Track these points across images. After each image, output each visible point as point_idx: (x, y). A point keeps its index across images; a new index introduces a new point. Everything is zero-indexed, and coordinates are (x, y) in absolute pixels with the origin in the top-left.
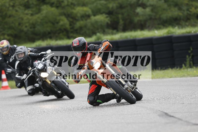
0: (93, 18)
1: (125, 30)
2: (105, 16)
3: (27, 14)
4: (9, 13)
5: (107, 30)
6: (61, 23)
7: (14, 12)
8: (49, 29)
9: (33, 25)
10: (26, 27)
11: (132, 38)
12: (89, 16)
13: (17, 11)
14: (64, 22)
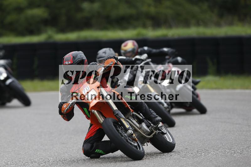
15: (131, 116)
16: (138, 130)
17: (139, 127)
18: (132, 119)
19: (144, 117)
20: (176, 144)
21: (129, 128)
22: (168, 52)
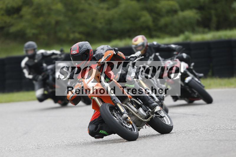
0: (182, 14)
1: (218, 28)
2: (194, 11)
3: (102, 8)
4: (81, 7)
5: (197, 28)
6: (143, 19)
7: (86, 6)
8: (128, 27)
9: (109, 22)
10: (101, 23)
11: (226, 38)
12: (175, 12)
13: (90, 4)
14: (147, 18)
15: (129, 101)
16: (135, 114)
17: (136, 112)
18: (130, 105)
19: (142, 103)
20: (174, 126)
21: (124, 112)
22: (175, 48)
